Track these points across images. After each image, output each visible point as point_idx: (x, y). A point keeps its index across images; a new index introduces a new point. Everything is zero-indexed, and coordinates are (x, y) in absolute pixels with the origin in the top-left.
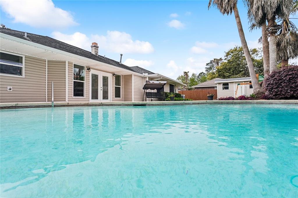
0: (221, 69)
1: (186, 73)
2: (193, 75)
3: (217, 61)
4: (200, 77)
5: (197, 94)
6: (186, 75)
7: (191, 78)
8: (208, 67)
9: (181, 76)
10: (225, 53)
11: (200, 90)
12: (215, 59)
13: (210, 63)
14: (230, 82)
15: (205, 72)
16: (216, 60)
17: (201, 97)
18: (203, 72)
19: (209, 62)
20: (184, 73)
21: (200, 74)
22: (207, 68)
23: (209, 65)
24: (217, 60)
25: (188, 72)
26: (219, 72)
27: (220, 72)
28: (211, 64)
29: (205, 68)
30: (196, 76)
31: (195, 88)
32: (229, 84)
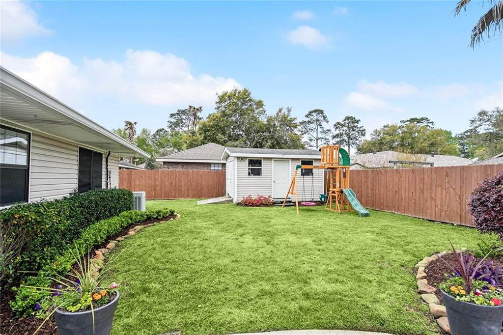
0: (209, 126)
1: (130, 125)
2: (144, 131)
3: (194, 112)
4: (157, 137)
5: (174, 182)
6: (131, 128)
7: (139, 137)
8: (173, 120)
9: (116, 129)
10: (217, 96)
11: (179, 169)
12: (190, 107)
13: (177, 114)
14: (265, 158)
15: (166, 129)
16: (192, 109)
17: (183, 189)
18: (163, 129)
19: (176, 112)
20: (125, 124)
21: (157, 132)
22: (171, 122)
23: (174, 117)
24: (194, 108)
25: (136, 123)
26: (205, 131)
27: (208, 131)
28: (179, 116)
29: (168, 121)
30: (149, 134)
31: (164, 162)
32: (262, 161)
